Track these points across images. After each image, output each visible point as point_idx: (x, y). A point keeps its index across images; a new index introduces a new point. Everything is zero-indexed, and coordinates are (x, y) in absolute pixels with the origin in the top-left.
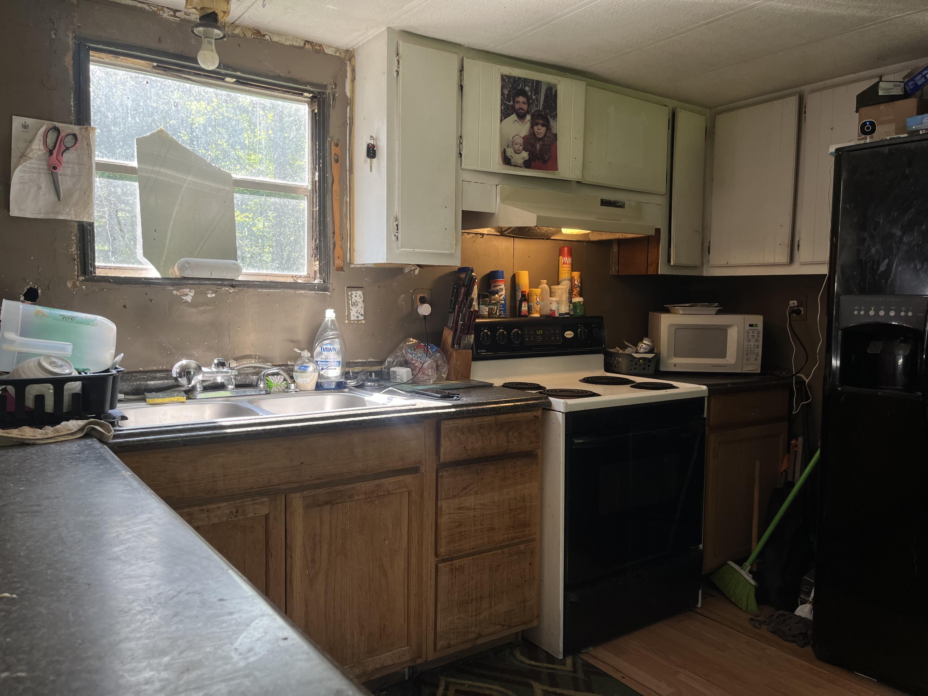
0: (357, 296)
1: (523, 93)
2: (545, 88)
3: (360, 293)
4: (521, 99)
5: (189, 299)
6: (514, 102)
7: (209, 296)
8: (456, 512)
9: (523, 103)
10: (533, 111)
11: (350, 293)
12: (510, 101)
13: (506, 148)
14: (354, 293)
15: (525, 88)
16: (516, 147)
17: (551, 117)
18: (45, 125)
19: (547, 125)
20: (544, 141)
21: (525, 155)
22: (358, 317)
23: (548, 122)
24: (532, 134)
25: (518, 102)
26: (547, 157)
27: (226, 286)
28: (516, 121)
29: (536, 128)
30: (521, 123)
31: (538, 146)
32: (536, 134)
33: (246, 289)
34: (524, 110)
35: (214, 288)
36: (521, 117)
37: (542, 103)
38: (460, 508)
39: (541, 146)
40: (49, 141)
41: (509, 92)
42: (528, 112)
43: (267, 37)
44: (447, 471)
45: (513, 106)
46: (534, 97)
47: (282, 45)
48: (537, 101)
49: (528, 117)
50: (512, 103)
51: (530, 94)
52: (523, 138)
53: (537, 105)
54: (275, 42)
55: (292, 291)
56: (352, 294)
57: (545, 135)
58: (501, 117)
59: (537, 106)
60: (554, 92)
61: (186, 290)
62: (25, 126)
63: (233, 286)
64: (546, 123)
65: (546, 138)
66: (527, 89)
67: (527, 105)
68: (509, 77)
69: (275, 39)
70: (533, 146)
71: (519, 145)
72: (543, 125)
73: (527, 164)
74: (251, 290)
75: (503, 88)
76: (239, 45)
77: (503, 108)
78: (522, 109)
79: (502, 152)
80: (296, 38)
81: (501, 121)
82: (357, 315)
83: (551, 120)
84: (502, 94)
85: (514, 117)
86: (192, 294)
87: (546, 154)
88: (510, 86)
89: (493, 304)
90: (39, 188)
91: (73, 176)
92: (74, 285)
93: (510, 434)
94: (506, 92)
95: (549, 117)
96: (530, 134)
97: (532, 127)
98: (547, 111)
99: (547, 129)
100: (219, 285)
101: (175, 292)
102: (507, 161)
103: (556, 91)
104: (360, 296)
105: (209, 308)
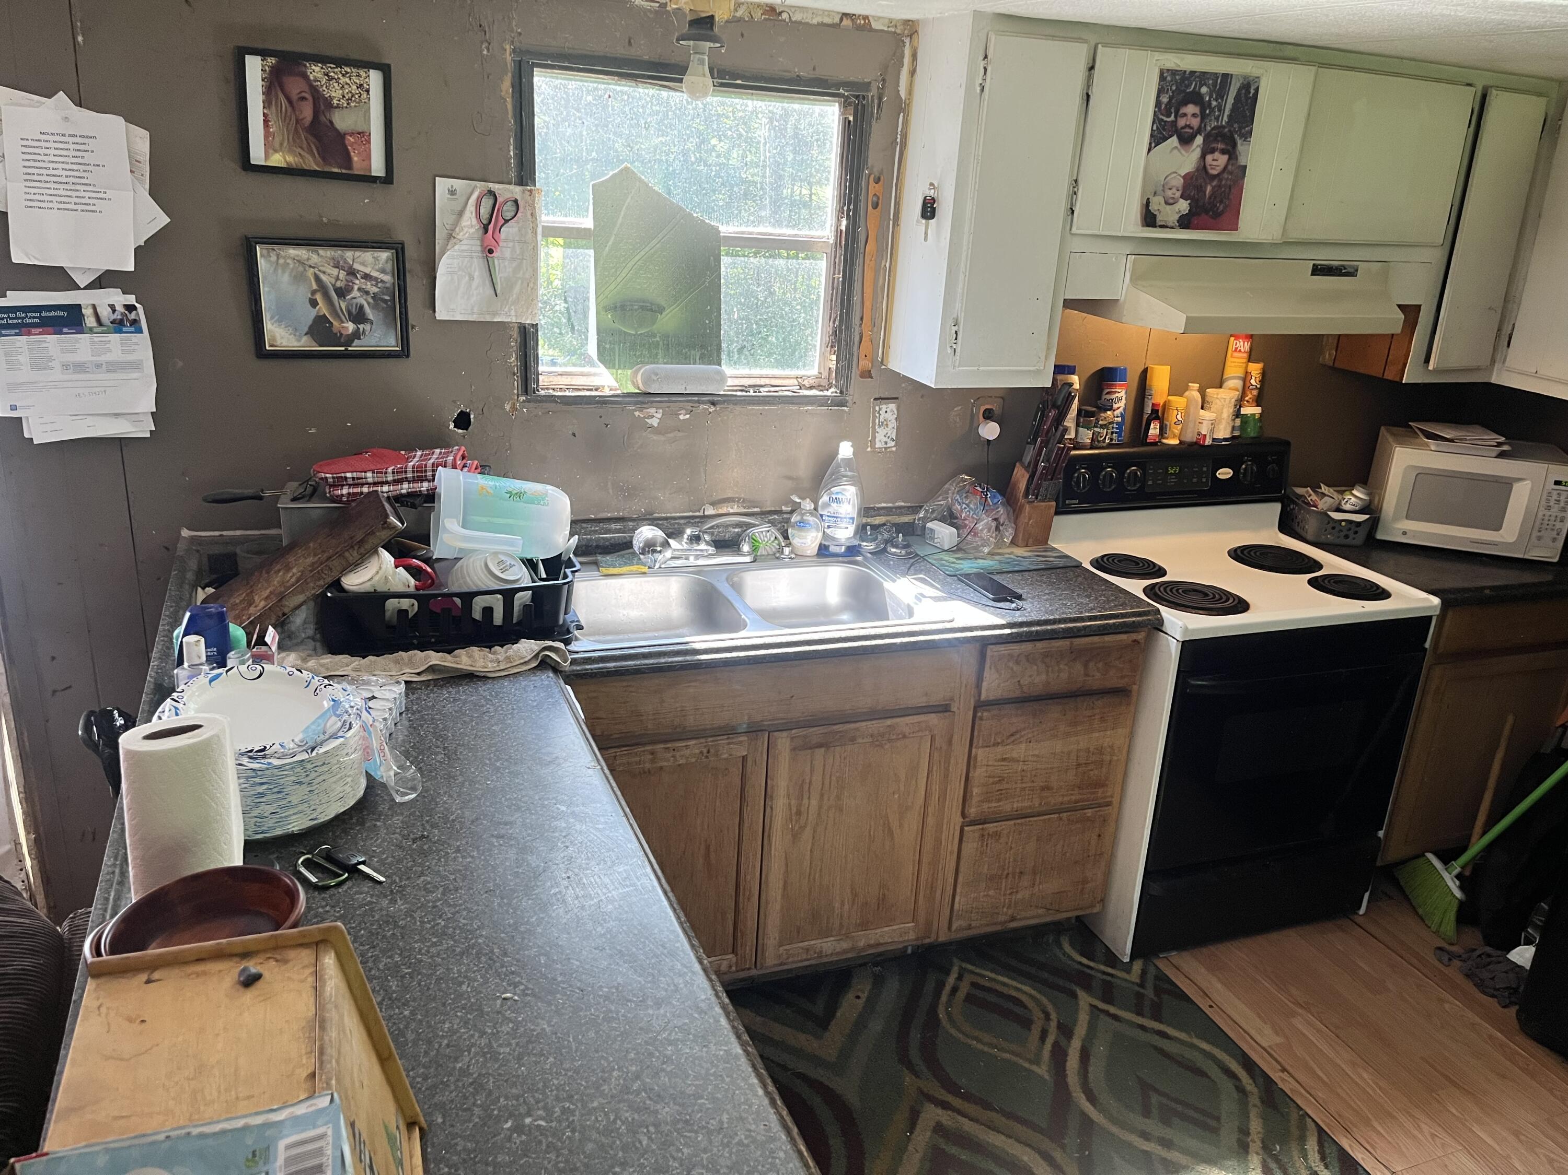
0: (889, 411)
1: (1196, 98)
2: (1238, 85)
3: (892, 406)
4: (1191, 109)
5: (655, 422)
6: (1176, 117)
7: (681, 417)
8: (996, 764)
9: (1194, 115)
10: (1209, 128)
11: (877, 408)
12: (1169, 116)
13: (1151, 197)
14: (884, 407)
15: (1200, 88)
16: (1169, 193)
17: (1241, 136)
18: (480, 187)
19: (1231, 152)
20: (1221, 180)
21: (1183, 206)
22: (886, 443)
23: (1234, 145)
24: (1202, 168)
25: (1185, 115)
26: (1221, 208)
27: (704, 403)
28: (1176, 148)
29: (1209, 158)
30: (1183, 152)
31: (1209, 188)
32: (1209, 167)
33: (731, 406)
34: (1192, 128)
35: (689, 406)
36: (1186, 140)
37: (1227, 112)
38: (1004, 760)
39: (1213, 188)
40: (482, 211)
41: (1171, 98)
42: (1199, 131)
43: (785, 16)
44: (989, 711)
45: (1174, 123)
46: (1214, 103)
47: (807, 24)
48: (1220, 110)
49: (1199, 140)
50: (1172, 118)
51: (1207, 99)
52: (1184, 177)
53: (1219, 116)
54: (796, 22)
55: (794, 408)
56: (880, 409)
57: (1225, 168)
58: (1150, 144)
59: (1217, 119)
60: (1252, 91)
61: (652, 411)
62: (452, 192)
63: (713, 404)
64: (1229, 147)
65: (1225, 175)
66: (1204, 90)
67: (1199, 119)
68: (1173, 72)
69: (797, 17)
70: (1201, 189)
71: (1174, 190)
72: (1223, 152)
73: (1185, 222)
74: (738, 408)
75: (1160, 92)
76: (742, 35)
77: (1155, 128)
78: (1189, 126)
79: (1142, 204)
80: (829, 13)
81: (1149, 150)
82: (886, 439)
83: (1239, 142)
84: (1158, 103)
85: (1173, 140)
86: (659, 416)
87: (1221, 202)
88: (1174, 88)
89: (1102, 426)
90: (471, 278)
91: (513, 259)
92: (514, 408)
93: (1091, 664)
94: (1165, 99)
95: (1236, 136)
96: (1197, 170)
97: (1203, 156)
98: (1236, 125)
99: (1229, 159)
100: (696, 402)
101: (637, 414)
102: (1149, 219)
103: (1257, 90)
104: (892, 411)
105: (680, 434)
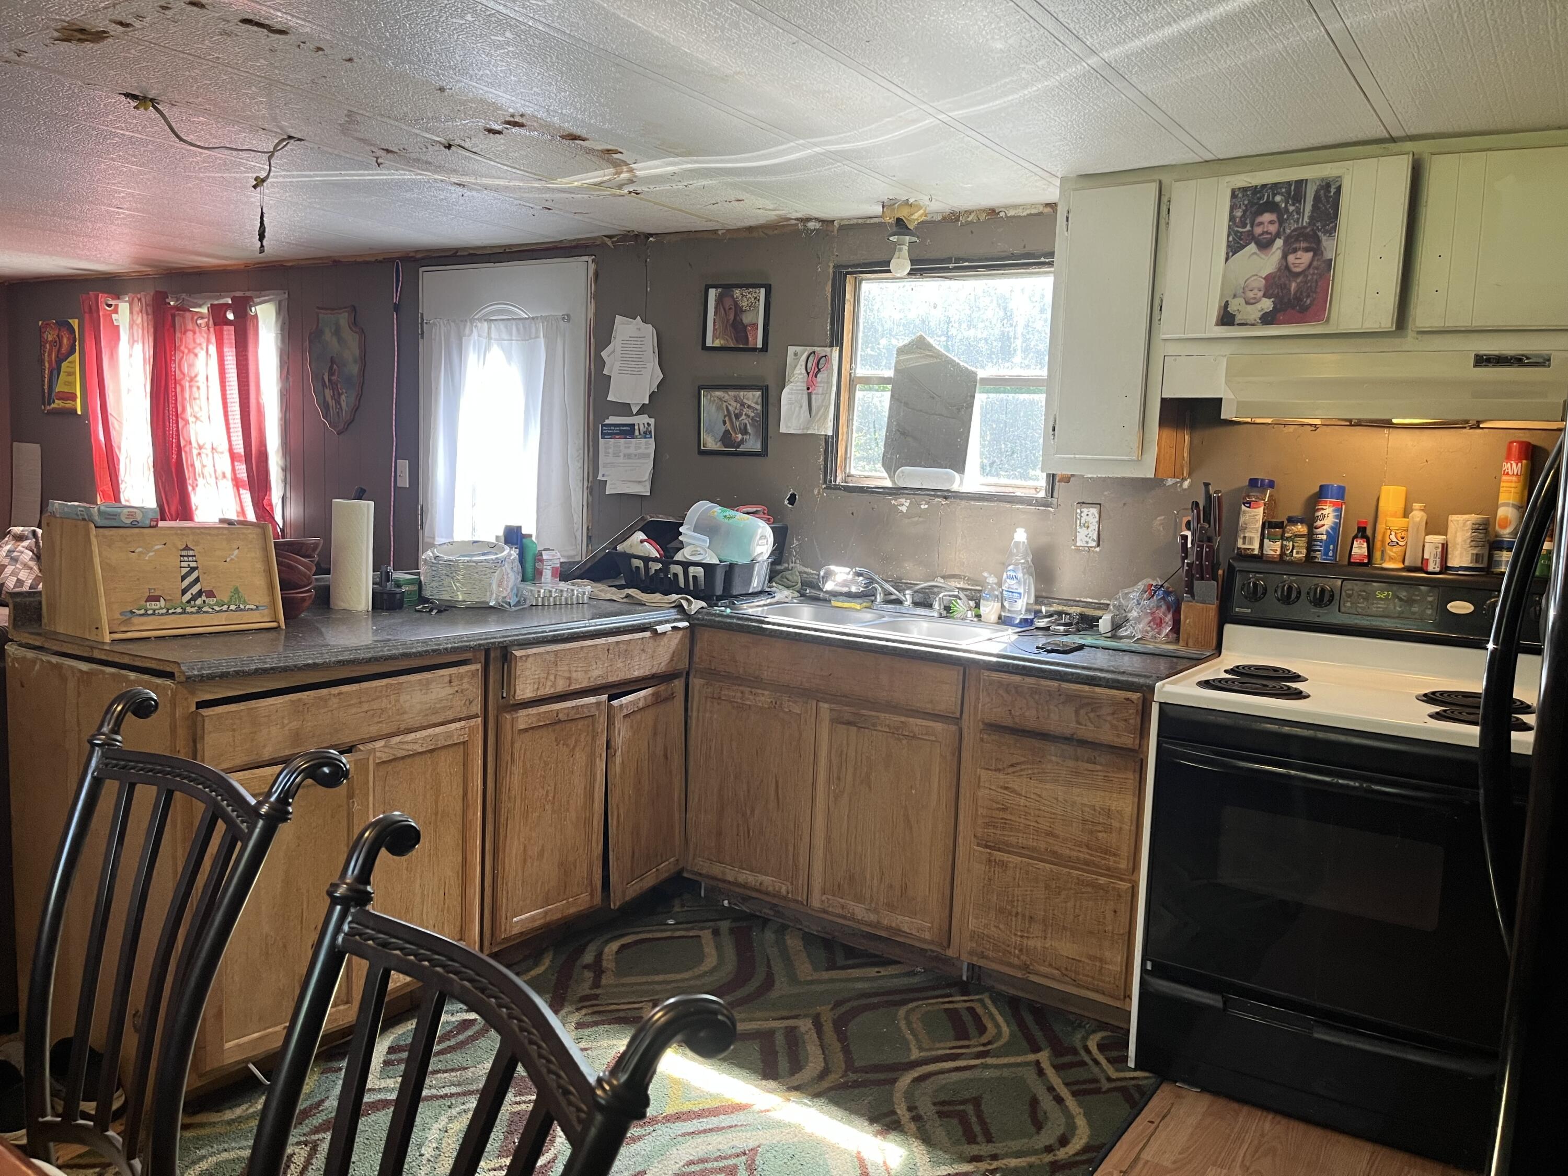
0: (1091, 515)
1: (1271, 207)
2: (1315, 188)
3: (1094, 511)
4: (1267, 217)
5: (904, 509)
6: (1252, 226)
7: (922, 507)
9: (1271, 222)
10: (1288, 231)
11: (1079, 511)
12: (1244, 226)
13: (1230, 300)
14: (1085, 510)
15: (1273, 198)
16: (1251, 295)
17: (1325, 232)
18: (810, 349)
19: (1316, 249)
20: (1307, 276)
21: (1267, 304)
22: (1087, 542)
23: (1318, 242)
24: (1285, 268)
25: (1261, 223)
26: (1308, 302)
27: (938, 496)
28: (1255, 253)
29: (1291, 258)
30: (1263, 256)
31: (1293, 285)
32: (1291, 266)
33: (958, 501)
34: (1270, 234)
35: (927, 498)
36: (1264, 245)
37: (1307, 214)
39: (1298, 284)
40: (809, 365)
41: (1245, 212)
42: (1278, 235)
43: (1002, 214)
45: (1251, 233)
46: (1291, 208)
47: (1019, 217)
48: (1298, 213)
49: (1279, 243)
50: (1248, 228)
51: (1283, 205)
52: (1264, 279)
53: (1298, 219)
54: (1011, 217)
55: (1008, 505)
56: (1081, 512)
57: (1310, 265)
58: (1227, 254)
59: (1297, 221)
60: (1333, 190)
61: (903, 500)
62: (796, 354)
63: (946, 498)
64: (1313, 245)
65: (1311, 271)
66: (1278, 198)
67: (1276, 225)
68: (1244, 190)
69: (1011, 213)
70: (1285, 287)
71: (1256, 291)
72: (1307, 250)
73: (1267, 319)
74: (963, 503)
75: (1232, 209)
76: (972, 232)
77: (1231, 239)
78: (1267, 233)
79: (1220, 307)
80: (1033, 205)
81: (1227, 260)
82: (1087, 539)
83: (1324, 238)
84: (1232, 218)
85: (1252, 247)
86: (907, 504)
87: (1308, 296)
88: (1246, 202)
90: (801, 407)
91: (822, 394)
92: (819, 492)
93: (1082, 712)
94: (1239, 213)
95: (1319, 234)
96: (1279, 269)
97: (1285, 256)
98: (1319, 224)
99: (1314, 256)
100: (933, 496)
101: (893, 502)
102: (1226, 318)
103: (1339, 189)
104: (1093, 514)
105: (921, 519)
